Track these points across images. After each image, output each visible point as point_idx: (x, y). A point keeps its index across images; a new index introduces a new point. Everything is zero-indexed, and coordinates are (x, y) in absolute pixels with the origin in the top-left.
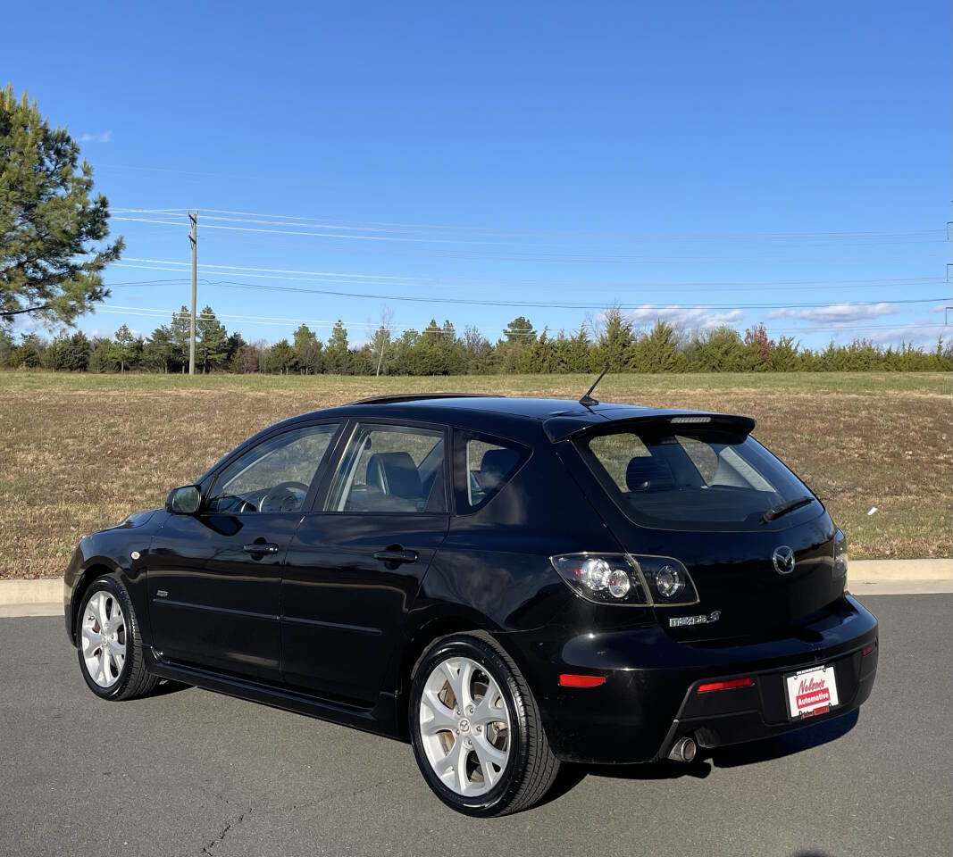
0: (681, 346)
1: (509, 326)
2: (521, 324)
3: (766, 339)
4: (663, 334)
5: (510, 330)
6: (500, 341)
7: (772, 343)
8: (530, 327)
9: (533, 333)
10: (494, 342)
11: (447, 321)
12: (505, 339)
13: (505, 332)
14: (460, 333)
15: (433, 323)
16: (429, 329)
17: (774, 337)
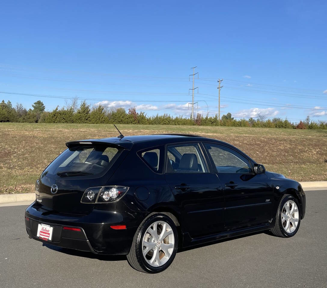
0: (107, 114)
1: (34, 103)
2: (39, 103)
3: (136, 112)
4: (100, 109)
5: (34, 105)
6: (30, 109)
7: (137, 114)
8: (43, 104)
9: (44, 106)
10: (28, 110)
11: (9, 101)
12: (33, 109)
13: (33, 106)
14: (14, 106)
15: (3, 101)
16: (2, 104)
17: (138, 112)
